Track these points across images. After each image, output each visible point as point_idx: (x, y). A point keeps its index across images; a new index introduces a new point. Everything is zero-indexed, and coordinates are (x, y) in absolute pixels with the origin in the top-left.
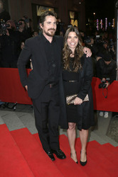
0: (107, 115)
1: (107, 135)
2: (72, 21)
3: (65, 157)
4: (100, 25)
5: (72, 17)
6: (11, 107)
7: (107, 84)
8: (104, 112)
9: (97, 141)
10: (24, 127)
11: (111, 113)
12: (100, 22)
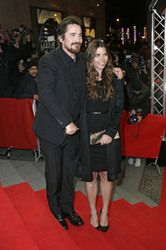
0: (138, 163)
1: (139, 190)
2: (88, 30)
3: (83, 223)
4: (125, 36)
5: (86, 25)
6: (4, 153)
7: (140, 118)
8: (135, 158)
9: (126, 199)
10: (23, 181)
11: (144, 160)
12: (125, 31)
